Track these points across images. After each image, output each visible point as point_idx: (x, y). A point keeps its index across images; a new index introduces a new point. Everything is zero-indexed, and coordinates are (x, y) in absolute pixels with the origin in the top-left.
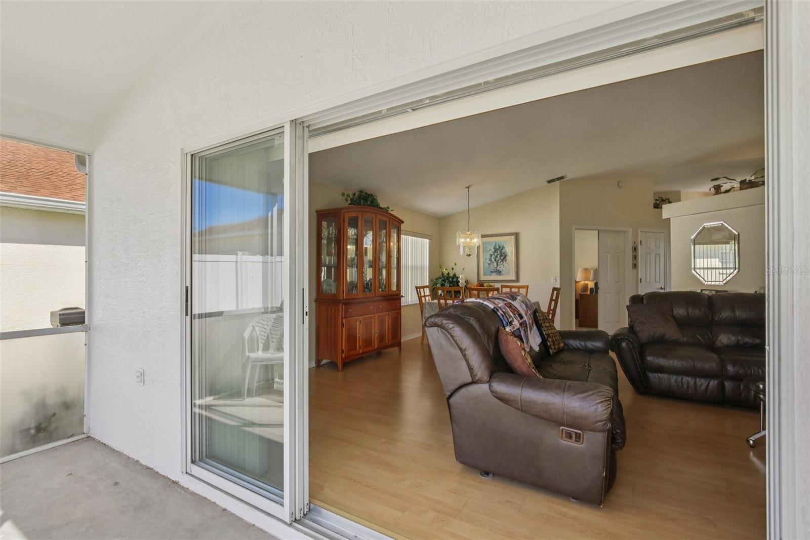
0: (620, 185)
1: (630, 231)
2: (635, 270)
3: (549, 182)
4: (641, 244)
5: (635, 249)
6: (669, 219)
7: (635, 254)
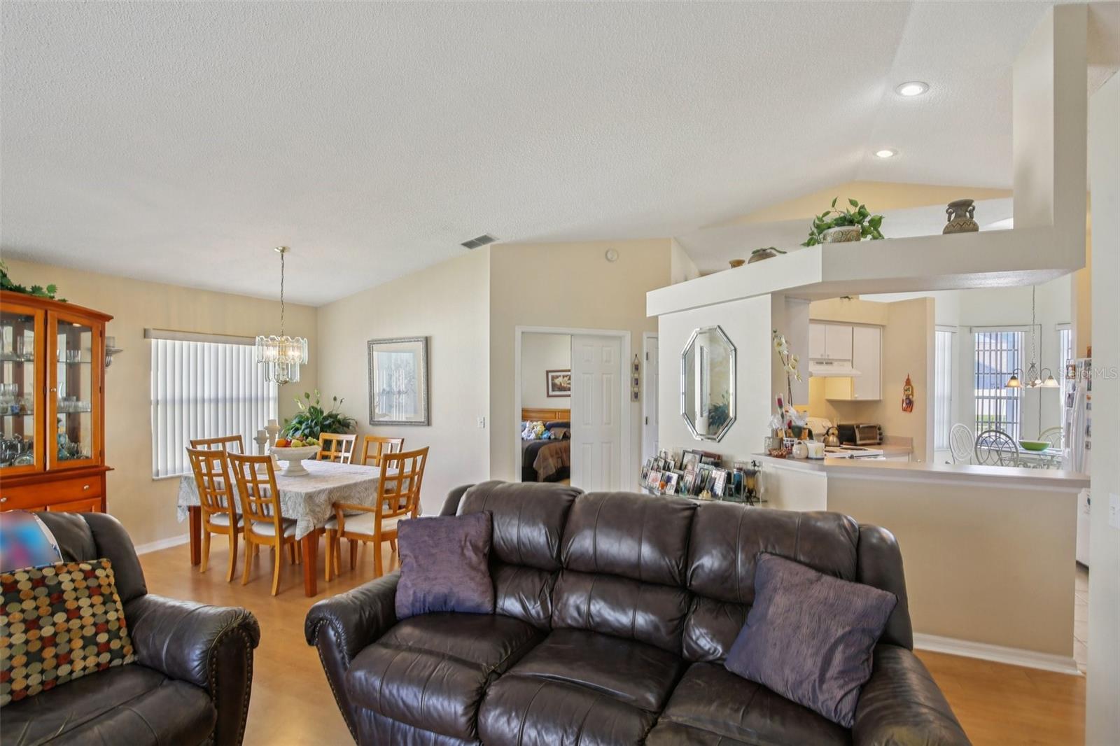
0: (609, 256)
1: (628, 336)
2: (636, 404)
3: (470, 245)
4: (647, 359)
5: (637, 368)
6: (656, 318)
7: (636, 376)
